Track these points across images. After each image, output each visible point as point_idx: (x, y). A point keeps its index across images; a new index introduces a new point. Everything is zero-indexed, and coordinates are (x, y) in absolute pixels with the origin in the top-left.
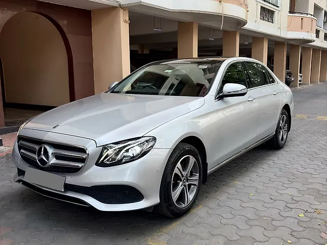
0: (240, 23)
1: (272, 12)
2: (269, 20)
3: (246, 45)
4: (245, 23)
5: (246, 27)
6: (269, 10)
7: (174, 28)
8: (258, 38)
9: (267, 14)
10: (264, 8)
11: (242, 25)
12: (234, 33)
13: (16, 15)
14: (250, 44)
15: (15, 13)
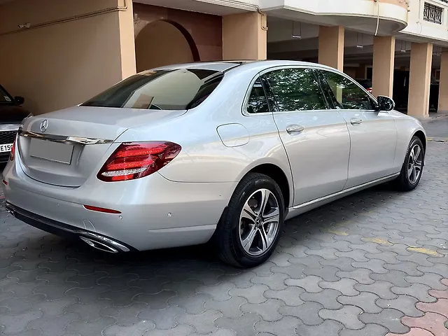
0: (397, 26)
1: (441, 10)
2: (436, 20)
3: (403, 53)
4: (404, 26)
5: (406, 30)
6: (436, 7)
7: (315, 34)
8: (419, 43)
9: (433, 12)
10: (429, 4)
11: (401, 27)
12: (389, 38)
13: (148, 24)
14: (409, 52)
15: (148, 22)
